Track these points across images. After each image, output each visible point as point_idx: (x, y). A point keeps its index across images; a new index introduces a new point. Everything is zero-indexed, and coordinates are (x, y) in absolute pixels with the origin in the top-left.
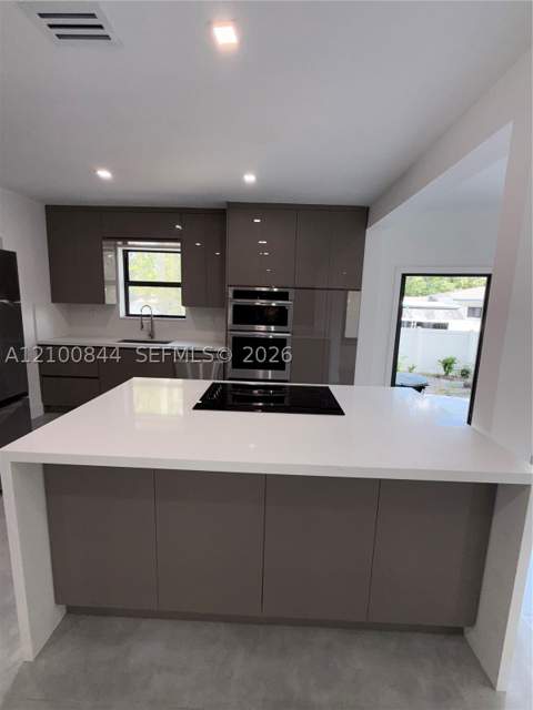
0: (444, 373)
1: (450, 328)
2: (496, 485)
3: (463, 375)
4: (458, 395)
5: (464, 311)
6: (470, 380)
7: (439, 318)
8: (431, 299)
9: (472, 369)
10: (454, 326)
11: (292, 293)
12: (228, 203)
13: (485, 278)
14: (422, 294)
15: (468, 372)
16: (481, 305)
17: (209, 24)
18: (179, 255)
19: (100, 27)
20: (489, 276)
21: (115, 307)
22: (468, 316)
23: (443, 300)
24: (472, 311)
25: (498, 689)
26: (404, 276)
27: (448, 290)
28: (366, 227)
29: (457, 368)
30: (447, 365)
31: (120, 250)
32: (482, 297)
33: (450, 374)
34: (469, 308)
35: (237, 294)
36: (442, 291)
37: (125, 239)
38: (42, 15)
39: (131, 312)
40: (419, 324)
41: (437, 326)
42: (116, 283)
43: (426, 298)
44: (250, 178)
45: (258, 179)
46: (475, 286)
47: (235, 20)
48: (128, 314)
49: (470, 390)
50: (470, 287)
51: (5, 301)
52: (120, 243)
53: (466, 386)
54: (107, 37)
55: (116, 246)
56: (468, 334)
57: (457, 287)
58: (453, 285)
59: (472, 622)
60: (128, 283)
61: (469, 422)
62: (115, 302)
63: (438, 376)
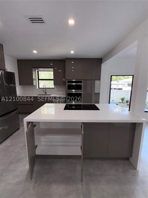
0: (121, 102)
1: (123, 89)
2: (136, 123)
3: (127, 102)
4: (125, 107)
5: (127, 85)
6: (129, 103)
7: (120, 87)
8: (118, 82)
9: (129, 100)
10: (124, 89)
11: (83, 81)
12: (66, 58)
13: (132, 76)
14: (115, 81)
15: (128, 101)
16: (131, 83)
17: (68, 20)
18: (53, 72)
19: (43, 20)
20: (133, 76)
21: (36, 86)
22: (128, 86)
23: (121, 82)
24: (129, 85)
25: (137, 170)
26: (111, 76)
27: (122, 79)
28: (101, 64)
29: (125, 100)
30: (123, 99)
31: (37, 71)
32: (131, 81)
33: (123, 102)
34: (128, 84)
35: (69, 82)
36: (121, 80)
37: (38, 68)
38: (29, 18)
39: (40, 87)
40: (115, 89)
41: (119, 89)
42: (36, 80)
43: (116, 81)
44: (72, 52)
45: (74, 52)
46: (129, 78)
47: (74, 19)
48: (39, 88)
49: (129, 106)
50: (128, 78)
51: (13, 85)
52: (37, 69)
53: (128, 105)
54: (44, 22)
55: (36, 70)
56: (128, 91)
57: (125, 78)
58: (124, 78)
59: (131, 156)
60: (39, 79)
61: (129, 111)
62: (36, 85)
63: (120, 103)
